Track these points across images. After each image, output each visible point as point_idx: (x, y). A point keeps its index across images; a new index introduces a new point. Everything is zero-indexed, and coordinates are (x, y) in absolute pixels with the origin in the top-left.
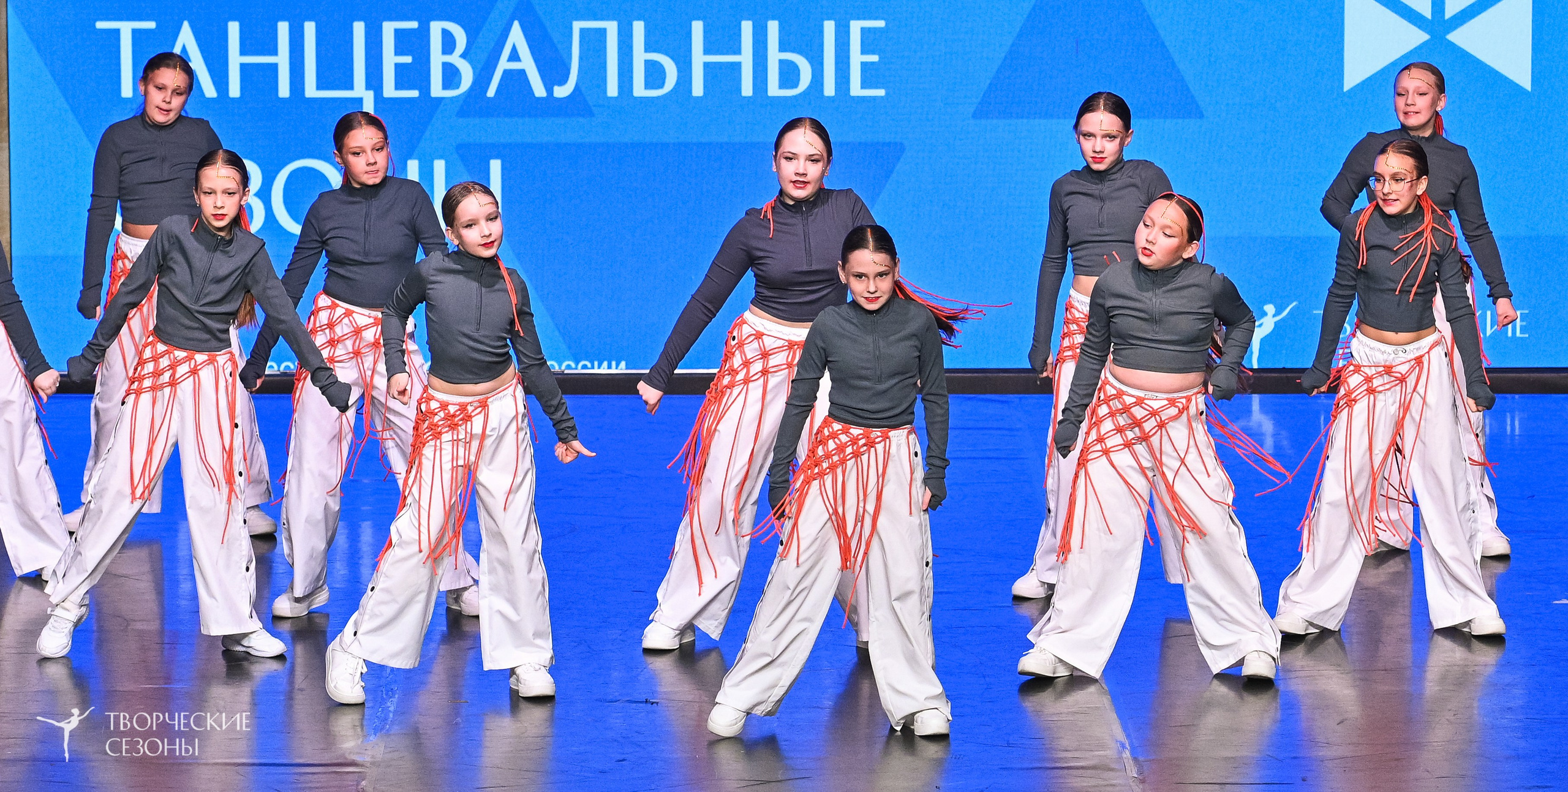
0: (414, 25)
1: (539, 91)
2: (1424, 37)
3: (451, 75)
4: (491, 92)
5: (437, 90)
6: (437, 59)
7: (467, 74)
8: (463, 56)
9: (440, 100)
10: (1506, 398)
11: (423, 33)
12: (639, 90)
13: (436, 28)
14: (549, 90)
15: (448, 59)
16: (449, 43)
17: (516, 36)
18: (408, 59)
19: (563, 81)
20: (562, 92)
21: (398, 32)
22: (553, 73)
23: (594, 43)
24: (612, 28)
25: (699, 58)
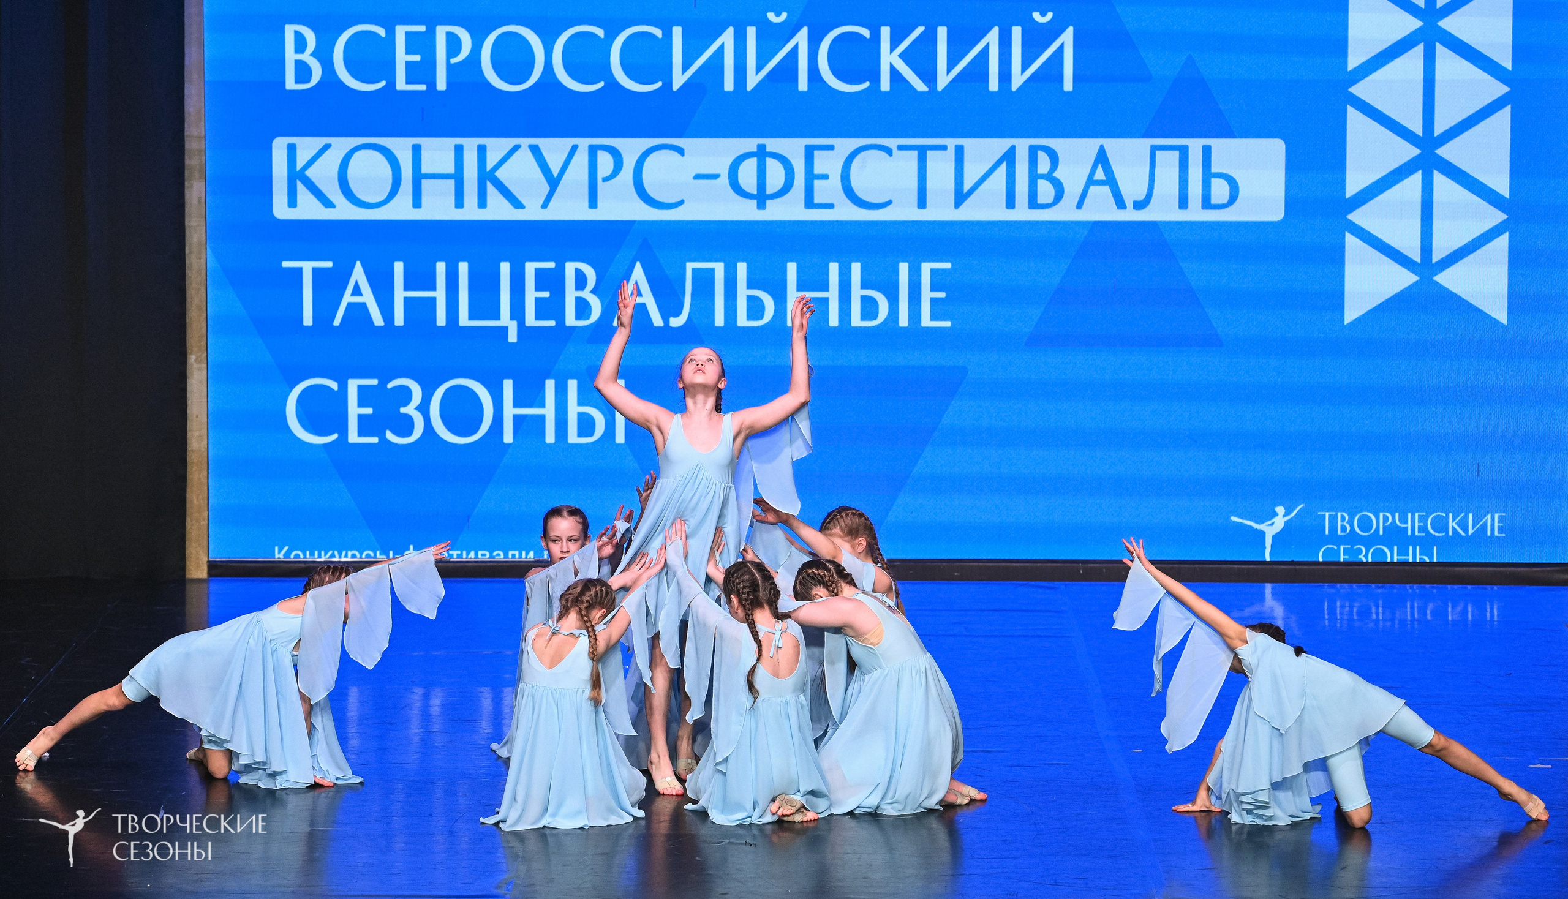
0: (551, 265)
1: (657, 321)
2: (1414, 278)
3: (582, 308)
5: (570, 320)
6: (571, 295)
7: (596, 307)
8: (593, 292)
9: (573, 328)
11: (560, 272)
12: (742, 320)
14: (666, 321)
15: (580, 294)
16: (581, 281)
17: (638, 275)
18: (546, 294)
19: (678, 314)
20: (676, 322)
21: (537, 271)
22: (670, 308)
23: (704, 281)
24: (719, 268)
25: (793, 295)
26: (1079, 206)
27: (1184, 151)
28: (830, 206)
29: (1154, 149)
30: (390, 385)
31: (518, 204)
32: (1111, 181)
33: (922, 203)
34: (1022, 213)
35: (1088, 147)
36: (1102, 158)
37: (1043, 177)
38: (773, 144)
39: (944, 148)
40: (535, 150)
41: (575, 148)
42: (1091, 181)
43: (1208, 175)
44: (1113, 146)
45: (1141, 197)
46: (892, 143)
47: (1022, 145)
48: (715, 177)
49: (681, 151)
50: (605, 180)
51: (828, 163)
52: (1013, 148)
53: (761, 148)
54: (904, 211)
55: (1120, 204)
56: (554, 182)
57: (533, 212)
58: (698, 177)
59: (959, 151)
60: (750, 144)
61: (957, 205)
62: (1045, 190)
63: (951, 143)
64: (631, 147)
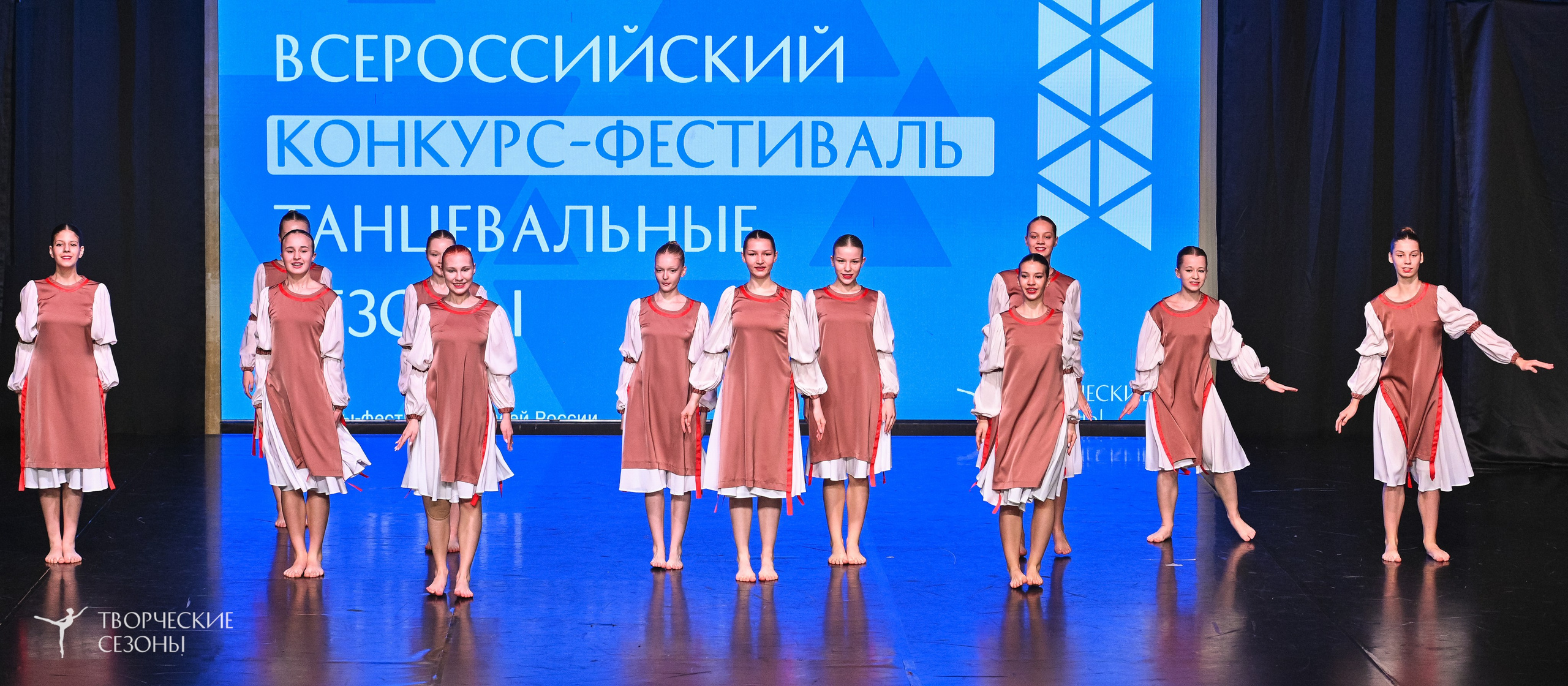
0: (468, 207)
1: (545, 248)
2: (1086, 217)
3: (491, 238)
4: (515, 249)
6: (482, 228)
7: (501, 238)
8: (498, 227)
9: (484, 253)
10: (1137, 439)
11: (474, 212)
12: (606, 248)
13: (482, 210)
14: (551, 248)
15: (489, 228)
16: (489, 219)
17: (531, 214)
18: (464, 228)
19: (559, 242)
20: (558, 249)
21: (458, 212)
22: (554, 237)
23: (578, 219)
24: (589, 210)
25: (642, 229)
26: (848, 165)
27: (922, 126)
28: (670, 165)
29: (901, 124)
30: (352, 295)
31: (443, 163)
32: (871, 147)
33: (735, 163)
34: (807, 170)
35: (855, 122)
36: (864, 131)
37: (822, 144)
38: (628, 121)
39: (751, 123)
40: (457, 125)
41: (485, 123)
42: (856, 147)
43: (939, 143)
44: (873, 122)
45: (892, 158)
46: (713, 119)
47: (807, 121)
48: (586, 144)
49: (562, 125)
50: (507, 146)
51: (668, 134)
52: (801, 123)
53: (620, 123)
54: (722, 168)
55: (878, 164)
56: (470, 147)
57: (455, 169)
58: (573, 144)
59: (762, 125)
60: (612, 121)
61: (761, 164)
62: (824, 155)
63: (756, 120)
64: (526, 123)
